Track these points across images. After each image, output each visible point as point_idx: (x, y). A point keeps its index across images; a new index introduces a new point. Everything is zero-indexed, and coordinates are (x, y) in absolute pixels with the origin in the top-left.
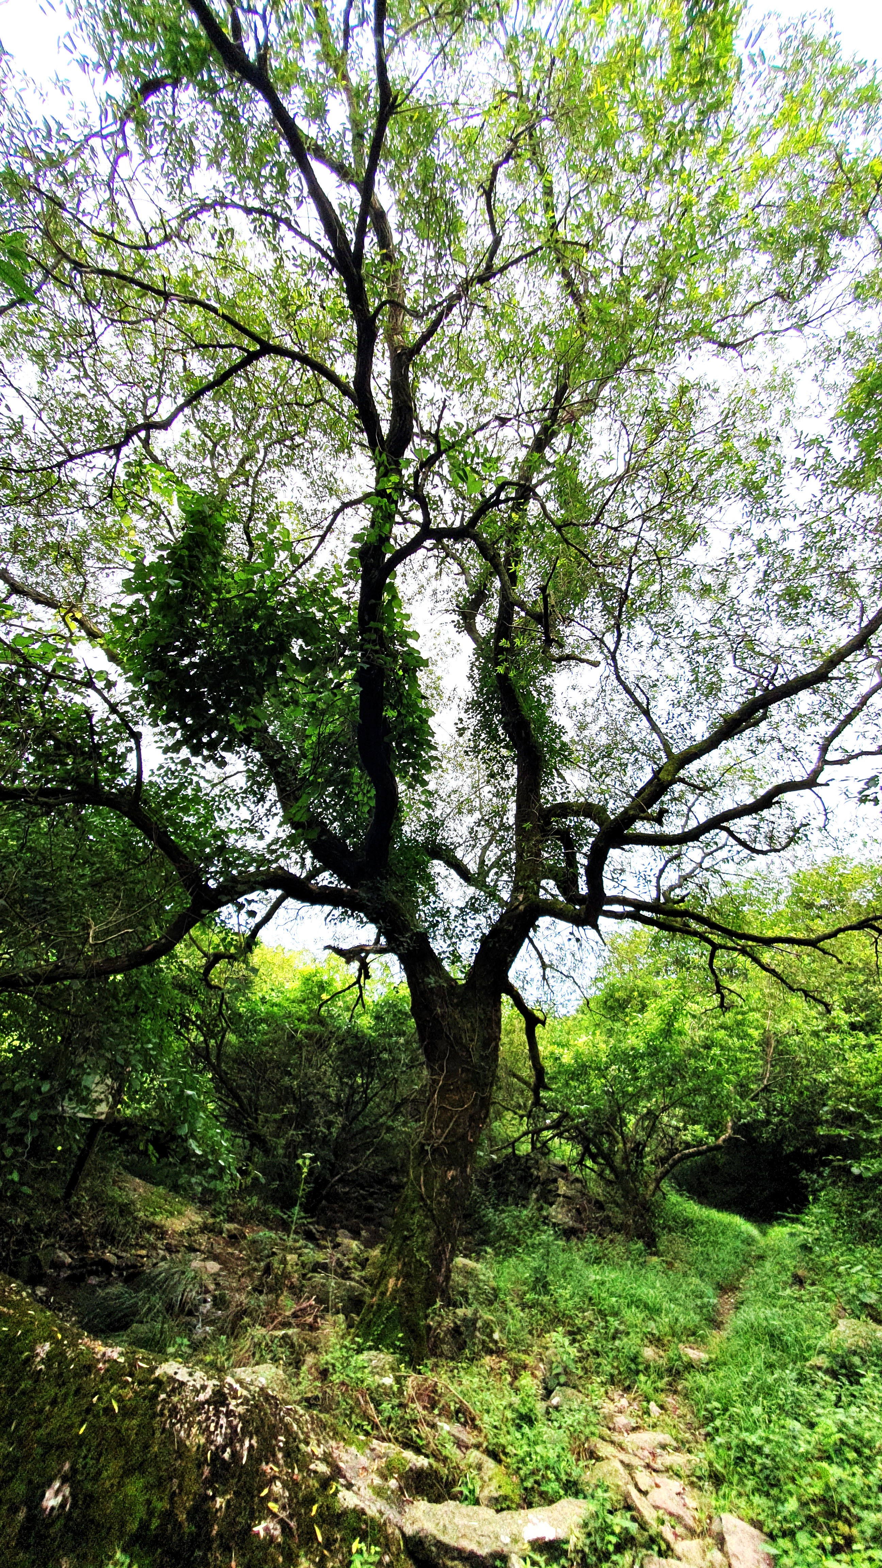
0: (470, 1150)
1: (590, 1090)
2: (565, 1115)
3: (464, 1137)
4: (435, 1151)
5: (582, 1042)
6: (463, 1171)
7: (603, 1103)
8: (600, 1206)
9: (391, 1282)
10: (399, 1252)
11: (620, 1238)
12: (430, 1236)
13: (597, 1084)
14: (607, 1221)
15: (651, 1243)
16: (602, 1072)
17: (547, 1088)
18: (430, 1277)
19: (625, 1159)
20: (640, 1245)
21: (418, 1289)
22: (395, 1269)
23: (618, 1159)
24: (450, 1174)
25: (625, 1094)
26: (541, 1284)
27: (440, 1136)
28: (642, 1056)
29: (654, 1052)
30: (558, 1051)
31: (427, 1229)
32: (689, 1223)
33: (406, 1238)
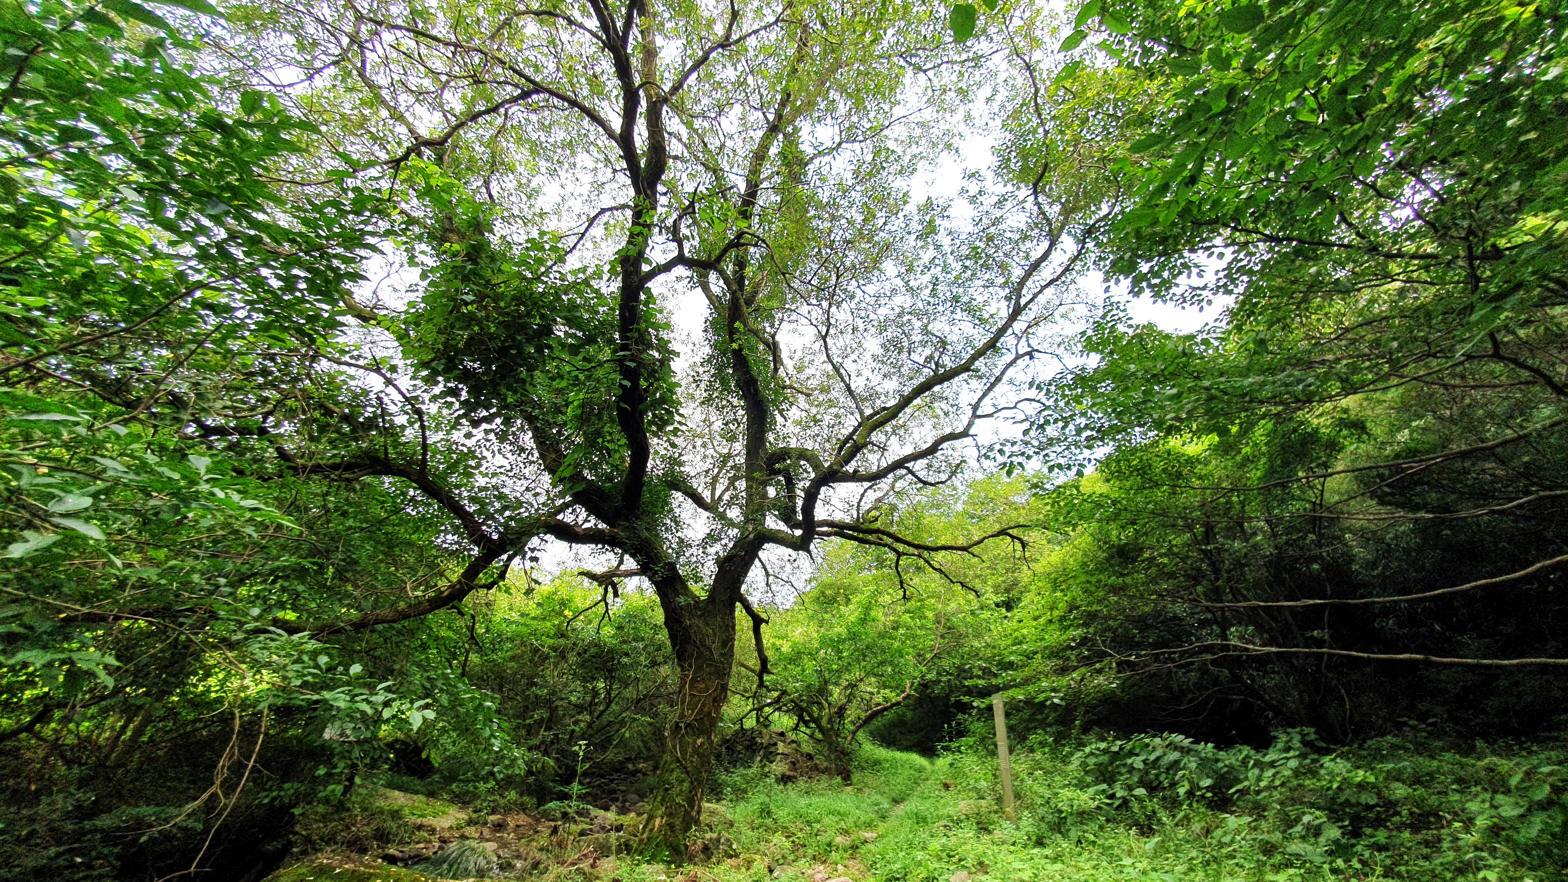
0: (713, 723)
1: (803, 671)
2: (784, 692)
3: (709, 713)
4: (688, 726)
5: (798, 633)
6: (709, 738)
7: (815, 680)
8: (810, 757)
9: (658, 822)
10: (663, 800)
11: (825, 777)
12: (686, 785)
13: (810, 665)
14: (816, 768)
15: (847, 778)
16: (812, 655)
17: (769, 673)
18: (687, 813)
19: (830, 721)
20: (839, 779)
21: (678, 822)
22: (660, 812)
23: (824, 722)
24: (699, 741)
25: (830, 671)
26: (765, 812)
27: (691, 716)
28: (844, 640)
29: (853, 636)
30: (778, 642)
31: (683, 781)
32: (877, 762)
33: (667, 790)
